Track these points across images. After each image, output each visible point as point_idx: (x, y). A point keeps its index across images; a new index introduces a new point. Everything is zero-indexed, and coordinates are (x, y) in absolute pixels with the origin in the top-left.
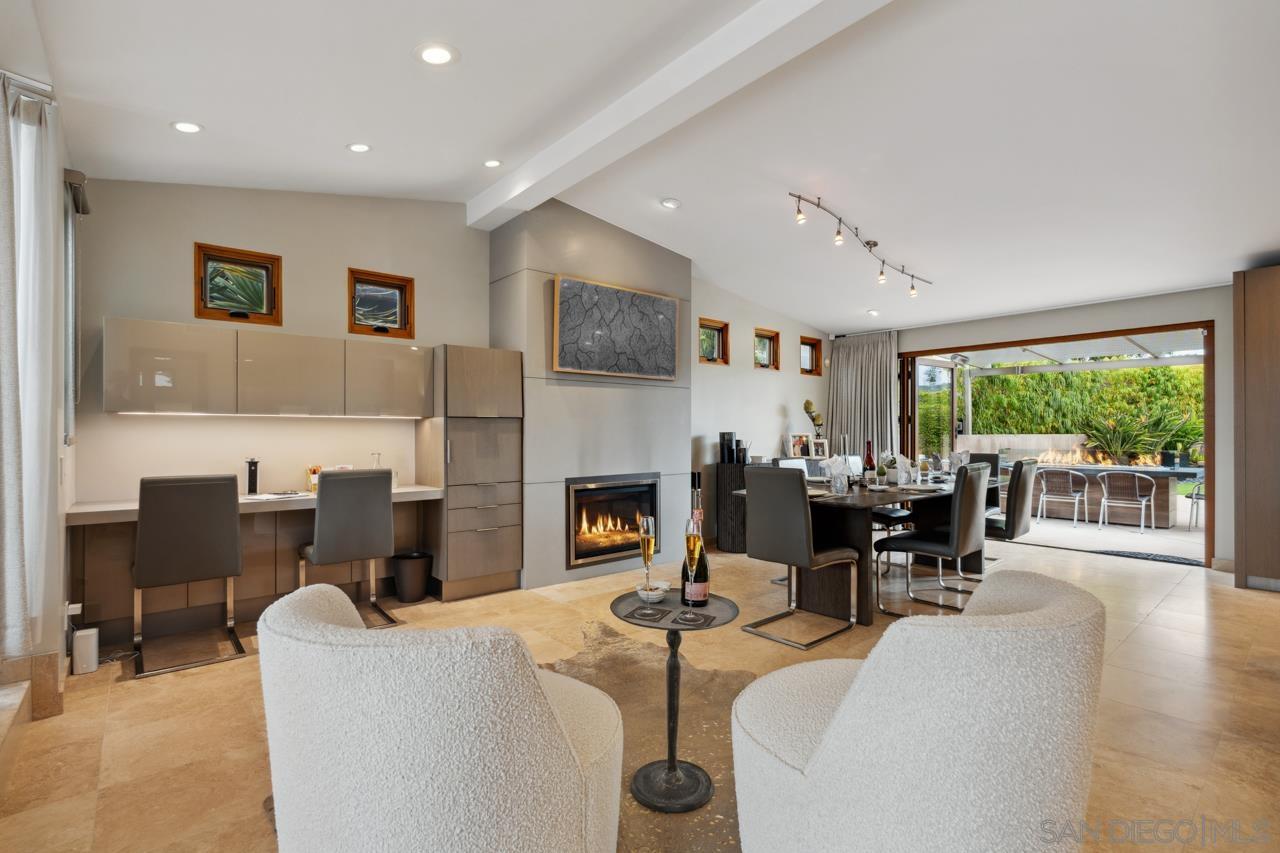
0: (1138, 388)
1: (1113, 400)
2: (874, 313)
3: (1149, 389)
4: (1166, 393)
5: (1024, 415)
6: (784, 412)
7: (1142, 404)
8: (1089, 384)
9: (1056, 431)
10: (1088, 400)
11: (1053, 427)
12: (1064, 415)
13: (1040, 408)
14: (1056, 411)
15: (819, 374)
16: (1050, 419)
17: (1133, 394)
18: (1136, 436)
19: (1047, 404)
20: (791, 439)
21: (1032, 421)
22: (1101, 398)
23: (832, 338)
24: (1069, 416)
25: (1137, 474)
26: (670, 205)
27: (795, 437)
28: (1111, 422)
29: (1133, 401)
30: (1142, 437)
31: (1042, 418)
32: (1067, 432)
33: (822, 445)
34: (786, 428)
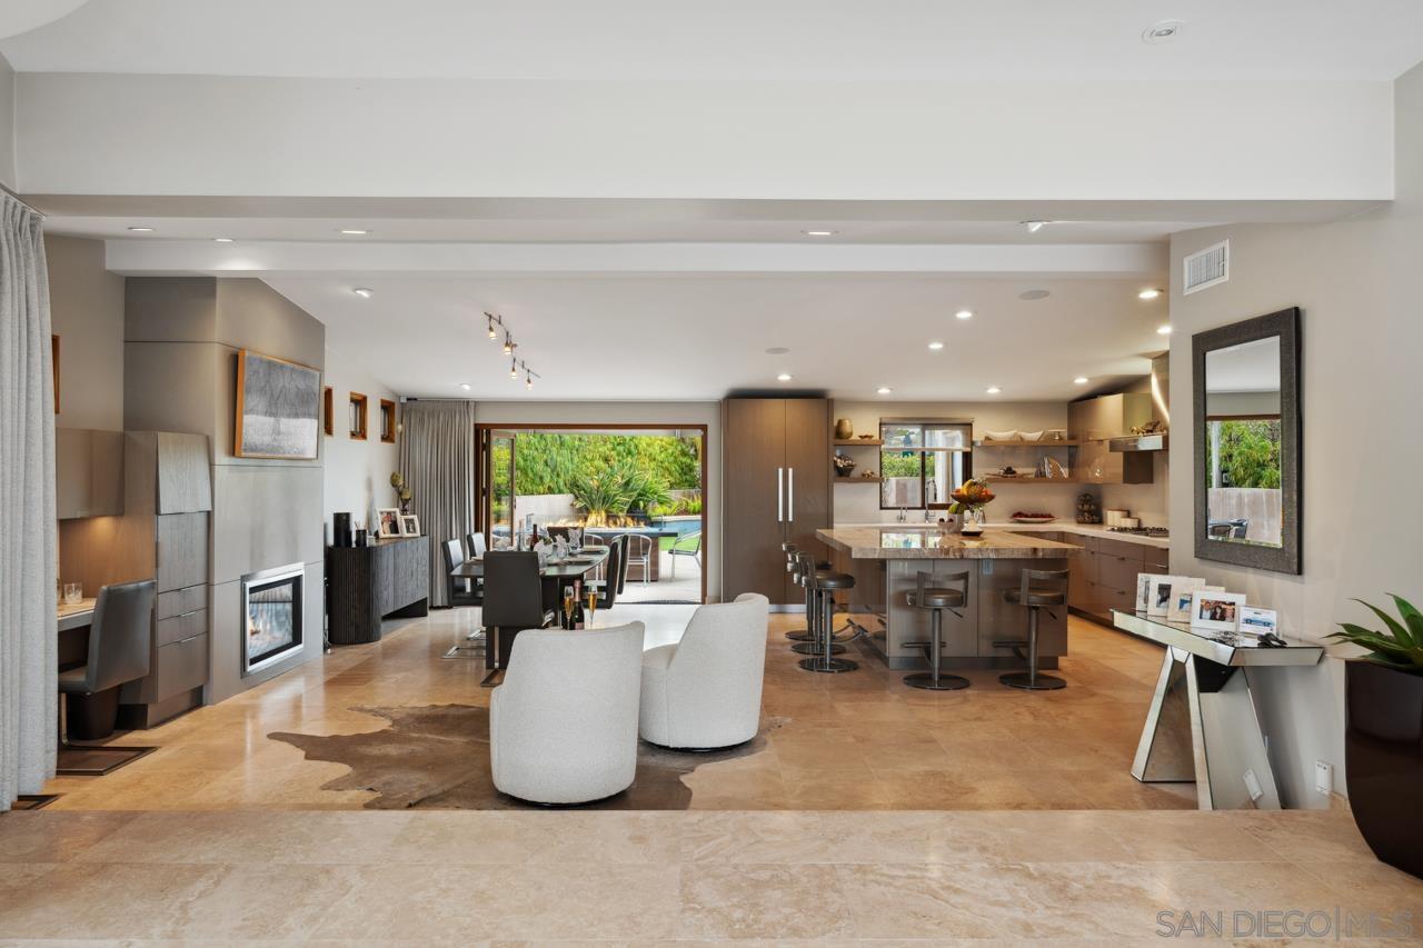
0: (610, 446)
1: (592, 460)
2: (467, 387)
3: (618, 448)
4: (630, 453)
5: (527, 474)
6: (369, 485)
7: (614, 463)
8: (577, 443)
9: (551, 491)
10: (576, 460)
11: (549, 488)
12: (558, 475)
13: (540, 467)
14: (553, 471)
15: (392, 441)
16: (547, 480)
17: (608, 452)
18: (615, 495)
19: (546, 462)
20: (379, 515)
21: (533, 482)
22: (585, 457)
23: (404, 400)
24: (562, 475)
25: (642, 536)
26: (365, 294)
27: (382, 513)
28: (594, 484)
29: (606, 460)
30: (617, 498)
31: (541, 478)
32: (560, 492)
33: (412, 521)
34: (371, 504)
